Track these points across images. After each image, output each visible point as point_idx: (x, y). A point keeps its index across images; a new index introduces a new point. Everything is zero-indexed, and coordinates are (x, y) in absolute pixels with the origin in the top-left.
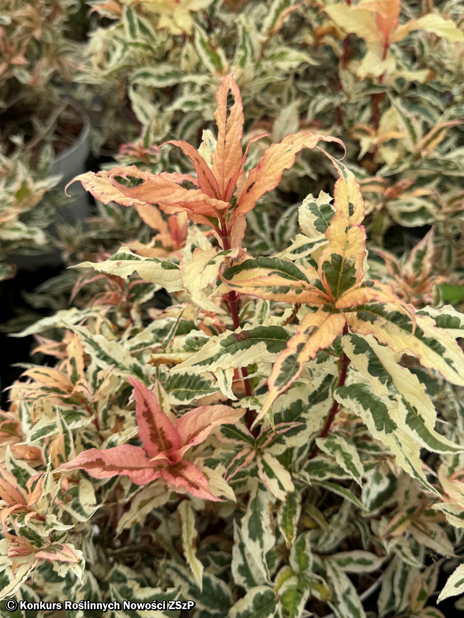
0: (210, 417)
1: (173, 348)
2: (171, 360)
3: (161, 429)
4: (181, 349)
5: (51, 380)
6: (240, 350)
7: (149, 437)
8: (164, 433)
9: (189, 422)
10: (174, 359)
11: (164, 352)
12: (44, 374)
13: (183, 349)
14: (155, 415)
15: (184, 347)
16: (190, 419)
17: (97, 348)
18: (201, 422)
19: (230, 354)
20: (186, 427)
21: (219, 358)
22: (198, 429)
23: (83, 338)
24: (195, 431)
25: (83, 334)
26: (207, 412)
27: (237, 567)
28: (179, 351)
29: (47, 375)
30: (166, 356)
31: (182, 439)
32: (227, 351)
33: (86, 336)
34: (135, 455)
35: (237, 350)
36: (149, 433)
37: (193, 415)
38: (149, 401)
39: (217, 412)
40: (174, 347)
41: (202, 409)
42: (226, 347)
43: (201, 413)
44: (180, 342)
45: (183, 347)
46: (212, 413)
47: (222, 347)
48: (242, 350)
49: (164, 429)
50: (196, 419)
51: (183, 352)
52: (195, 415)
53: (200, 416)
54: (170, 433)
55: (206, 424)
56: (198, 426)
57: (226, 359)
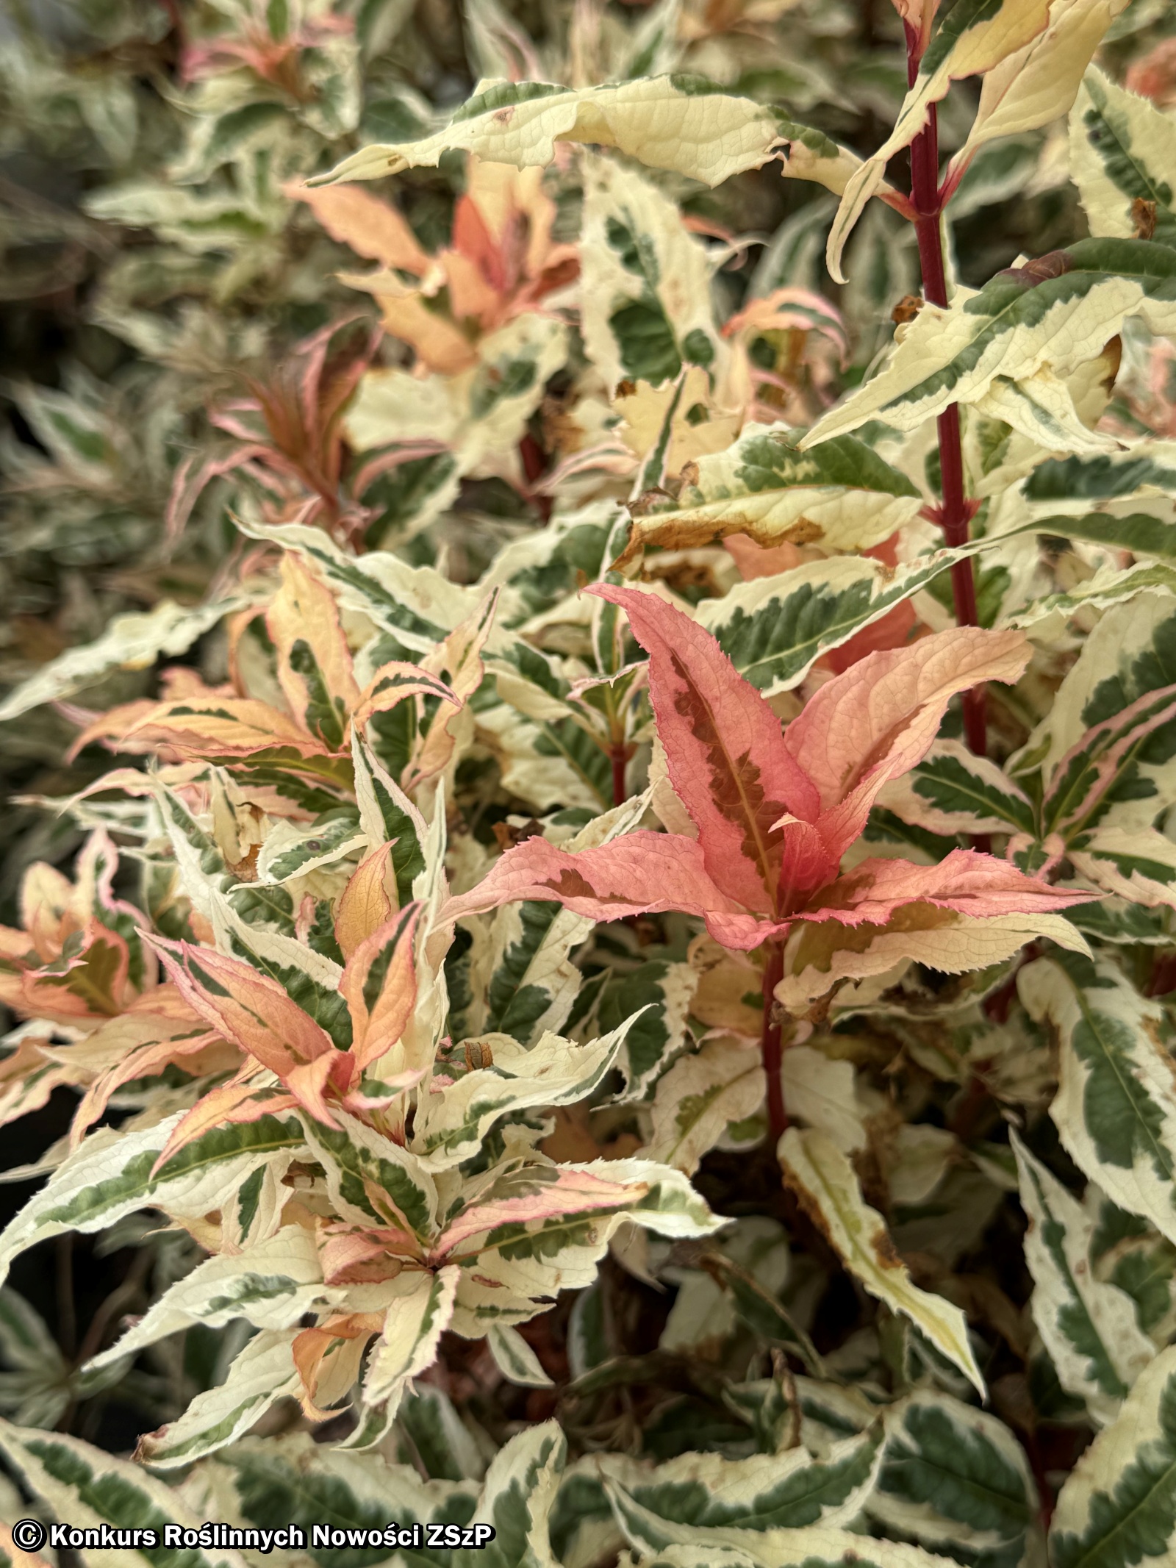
0: (913, 685)
1: (702, 487)
2: (707, 524)
3: (743, 760)
4: (734, 482)
5: (238, 728)
6: (1058, 303)
7: (709, 795)
8: (756, 773)
9: (839, 719)
10: (719, 518)
11: (674, 507)
12: (208, 712)
13: (740, 481)
14: (716, 708)
15: (742, 474)
16: (841, 706)
17: (378, 596)
18: (886, 709)
19: (1022, 327)
20: (832, 738)
21: (981, 353)
22: (876, 736)
23: (323, 566)
24: (867, 747)
25: (317, 553)
26: (898, 670)
27: (1055, 1317)
28: (724, 494)
29: (222, 714)
30: (686, 515)
31: (823, 791)
32: (1007, 323)
33: (330, 560)
34: (675, 864)
35: (1048, 305)
36: (709, 778)
37: (846, 690)
38: (687, 656)
39: (934, 659)
40: (707, 482)
41: (878, 662)
42: (994, 313)
43: (877, 677)
44: (723, 462)
45: (737, 474)
46: (917, 667)
47: (978, 317)
48: (1066, 300)
49: (755, 759)
50: (862, 702)
51: (740, 494)
52: (855, 690)
53: (877, 688)
54: (777, 769)
55: (906, 712)
56: (875, 723)
57: (1012, 349)
